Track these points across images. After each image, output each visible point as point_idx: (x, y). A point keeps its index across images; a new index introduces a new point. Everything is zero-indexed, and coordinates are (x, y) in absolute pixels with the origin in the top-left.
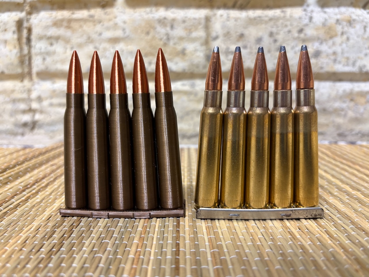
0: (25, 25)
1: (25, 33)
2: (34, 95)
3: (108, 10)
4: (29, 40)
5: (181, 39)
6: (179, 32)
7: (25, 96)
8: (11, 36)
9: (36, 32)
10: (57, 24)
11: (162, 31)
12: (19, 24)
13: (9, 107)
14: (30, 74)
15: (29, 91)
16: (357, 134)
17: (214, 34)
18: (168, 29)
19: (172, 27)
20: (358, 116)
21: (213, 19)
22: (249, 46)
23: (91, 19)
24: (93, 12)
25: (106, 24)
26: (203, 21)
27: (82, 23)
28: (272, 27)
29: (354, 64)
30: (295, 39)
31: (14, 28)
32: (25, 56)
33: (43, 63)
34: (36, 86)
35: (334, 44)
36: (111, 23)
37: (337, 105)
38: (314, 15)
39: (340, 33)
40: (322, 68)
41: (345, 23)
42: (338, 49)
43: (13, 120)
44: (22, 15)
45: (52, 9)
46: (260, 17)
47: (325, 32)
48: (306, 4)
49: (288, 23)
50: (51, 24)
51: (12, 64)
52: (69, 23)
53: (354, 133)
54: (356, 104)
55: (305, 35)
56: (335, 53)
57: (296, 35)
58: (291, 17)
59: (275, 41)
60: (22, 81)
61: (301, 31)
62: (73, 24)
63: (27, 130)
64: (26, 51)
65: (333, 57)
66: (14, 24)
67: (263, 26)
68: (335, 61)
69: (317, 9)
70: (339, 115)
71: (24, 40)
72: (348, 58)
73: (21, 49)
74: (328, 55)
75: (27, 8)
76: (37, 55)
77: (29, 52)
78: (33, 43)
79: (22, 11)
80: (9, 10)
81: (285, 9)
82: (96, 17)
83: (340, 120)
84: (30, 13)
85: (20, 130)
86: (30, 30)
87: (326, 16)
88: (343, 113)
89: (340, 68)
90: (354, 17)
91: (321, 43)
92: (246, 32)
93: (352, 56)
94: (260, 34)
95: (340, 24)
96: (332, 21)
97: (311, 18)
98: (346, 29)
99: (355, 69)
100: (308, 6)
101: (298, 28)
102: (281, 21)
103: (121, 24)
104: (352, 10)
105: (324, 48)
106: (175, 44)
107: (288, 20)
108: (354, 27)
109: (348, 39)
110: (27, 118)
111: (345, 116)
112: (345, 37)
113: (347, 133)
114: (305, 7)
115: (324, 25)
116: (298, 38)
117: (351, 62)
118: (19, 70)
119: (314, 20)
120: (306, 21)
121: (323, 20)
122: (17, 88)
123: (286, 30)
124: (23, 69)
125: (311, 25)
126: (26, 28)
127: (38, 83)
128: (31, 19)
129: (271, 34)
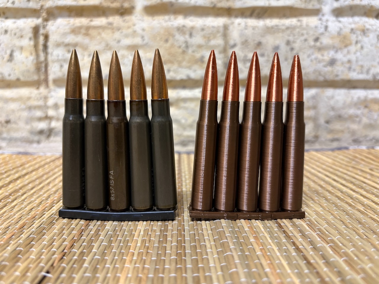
0: (42, 31)
1: (41, 39)
2: (51, 102)
3: (127, 18)
4: (45, 47)
5: (200, 46)
6: (198, 40)
7: (41, 103)
8: (27, 42)
9: (53, 39)
10: (75, 31)
11: (181, 38)
12: (36, 30)
13: (25, 114)
14: (46, 81)
15: (46, 98)
16: (371, 140)
17: (232, 42)
18: (187, 36)
19: (191, 35)
20: (372, 122)
21: (231, 28)
22: (266, 54)
23: (110, 26)
24: (111, 19)
25: (125, 31)
26: (221, 30)
27: (100, 30)
28: (289, 36)
29: (368, 72)
30: (311, 47)
31: (31, 35)
32: (41, 63)
33: (61, 71)
34: (53, 93)
35: (349, 52)
36: (130, 31)
37: (352, 111)
38: (330, 24)
39: (354, 42)
40: (337, 76)
41: (359, 32)
42: (353, 57)
43: (28, 127)
44: (39, 21)
45: (69, 16)
46: (277, 26)
47: (340, 41)
48: (321, 14)
49: (305, 32)
50: (69, 31)
51: (28, 71)
52: (87, 31)
53: (368, 139)
54: (371, 111)
55: (321, 43)
56: (349, 61)
57: (312, 43)
58: (307, 26)
59: (292, 49)
60: (38, 88)
61: (317, 40)
62: (91, 32)
63: (43, 137)
64: (42, 58)
65: (347, 65)
66: (31, 30)
67: (280, 34)
68: (350, 69)
69: (332, 18)
70: (354, 122)
71: (41, 47)
72: (362, 66)
73: (38, 56)
74: (343, 64)
75: (44, 14)
76: (53, 62)
77: (46, 59)
78: (50, 50)
79: (38, 17)
80: (25, 17)
81: (301, 18)
82: (115, 25)
83: (354, 127)
84: (46, 20)
85: (36, 138)
86: (46, 37)
87: (340, 25)
88: (358, 119)
89: (354, 76)
90: (368, 26)
91: (336, 52)
92: (264, 41)
93: (366, 64)
94: (277, 42)
95: (354, 33)
96: (347, 31)
97: (326, 27)
98: (360, 38)
99: (369, 77)
100: (323, 15)
101: (314, 37)
102: (297, 30)
103: (140, 31)
104: (365, 19)
105: (339, 56)
106: (193, 52)
107: (304, 29)
108: (368, 36)
109: (362, 47)
110: (42, 125)
111: (360, 122)
112: (359, 45)
113: (361, 139)
114: (320, 16)
115: (339, 34)
116: (314, 46)
117: (365, 70)
118: (36, 77)
119: (329, 29)
120: (322, 30)
121: (338, 29)
122: (33, 95)
123: (303, 38)
124: (39, 76)
125: (327, 34)
126: (43, 34)
127: (55, 90)
128: (48, 26)
129: (288, 43)
